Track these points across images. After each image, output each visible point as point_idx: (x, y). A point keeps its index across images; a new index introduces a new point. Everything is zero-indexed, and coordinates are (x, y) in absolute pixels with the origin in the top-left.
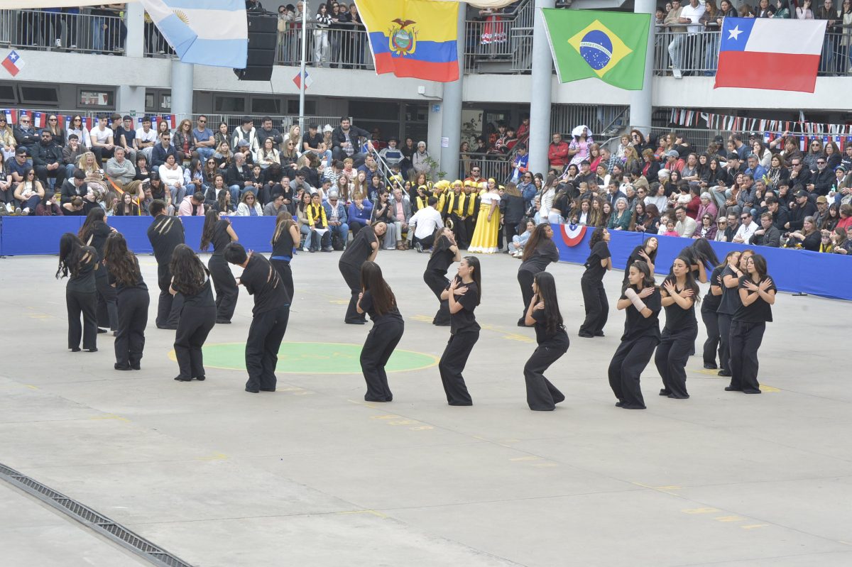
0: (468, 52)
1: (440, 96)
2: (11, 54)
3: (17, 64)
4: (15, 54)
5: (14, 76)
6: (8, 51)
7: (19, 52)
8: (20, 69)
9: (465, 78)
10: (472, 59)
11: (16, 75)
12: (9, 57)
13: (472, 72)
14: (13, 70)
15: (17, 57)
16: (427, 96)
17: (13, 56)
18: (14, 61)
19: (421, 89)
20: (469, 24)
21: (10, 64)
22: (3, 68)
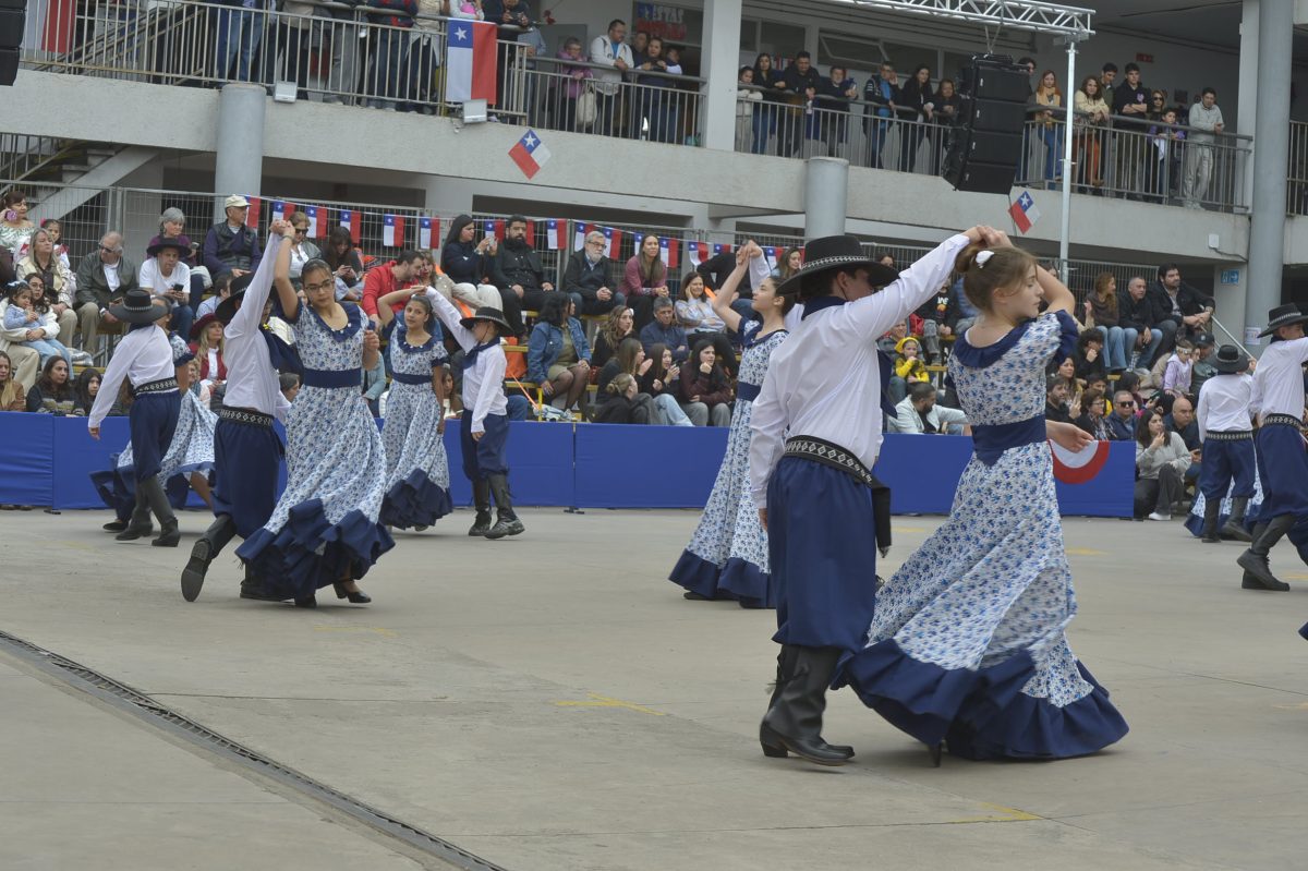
0: (1294, 176)
1: (1243, 253)
2: (527, 136)
3: (535, 155)
4: (533, 136)
5: (530, 178)
6: (524, 130)
7: (540, 133)
8: (540, 165)
9: (1288, 224)
10: (1300, 187)
11: (535, 176)
12: (523, 141)
13: (1299, 212)
14: (529, 167)
15: (537, 143)
16: (1221, 253)
17: (530, 141)
18: (531, 149)
19: (1214, 241)
20: (1296, 126)
21: (523, 156)
22: (511, 160)
